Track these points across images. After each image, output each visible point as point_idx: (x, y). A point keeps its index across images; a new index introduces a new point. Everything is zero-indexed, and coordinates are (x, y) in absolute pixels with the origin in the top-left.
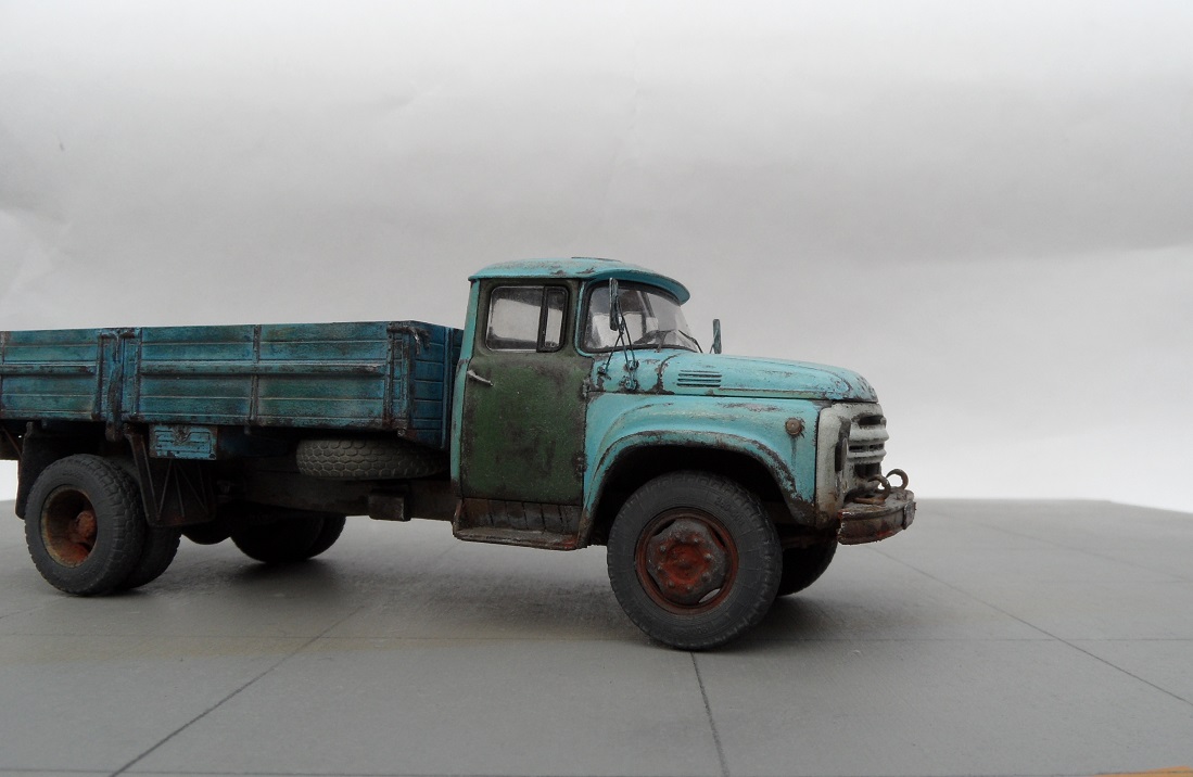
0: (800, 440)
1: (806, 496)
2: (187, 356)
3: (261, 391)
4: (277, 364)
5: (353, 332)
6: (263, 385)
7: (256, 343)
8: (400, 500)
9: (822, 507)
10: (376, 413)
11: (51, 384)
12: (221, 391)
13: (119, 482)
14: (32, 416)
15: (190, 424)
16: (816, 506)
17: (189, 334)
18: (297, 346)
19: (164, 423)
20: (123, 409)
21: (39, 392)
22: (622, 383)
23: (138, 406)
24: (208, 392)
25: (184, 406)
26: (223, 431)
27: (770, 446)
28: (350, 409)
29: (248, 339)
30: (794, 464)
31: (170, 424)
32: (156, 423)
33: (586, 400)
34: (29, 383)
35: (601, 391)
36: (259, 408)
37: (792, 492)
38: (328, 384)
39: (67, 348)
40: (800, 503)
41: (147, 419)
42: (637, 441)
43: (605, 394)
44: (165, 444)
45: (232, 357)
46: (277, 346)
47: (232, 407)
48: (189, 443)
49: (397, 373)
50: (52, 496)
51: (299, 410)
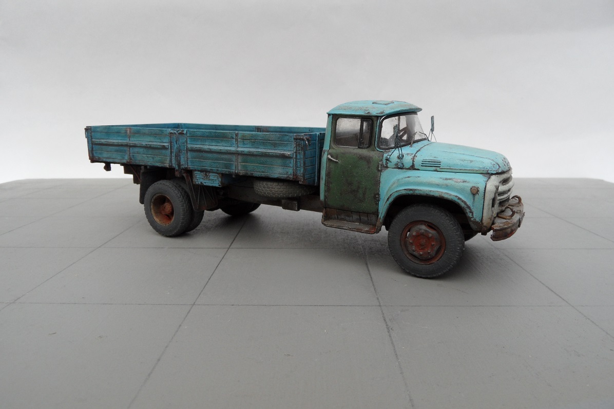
0: (477, 196)
1: (478, 220)
2: (207, 144)
3: (240, 161)
4: (246, 150)
5: (279, 138)
6: (240, 158)
7: (237, 140)
8: (296, 202)
9: (485, 224)
10: (289, 173)
11: (150, 151)
12: (222, 159)
13: (181, 193)
14: (143, 164)
15: (209, 172)
16: (482, 223)
17: (207, 134)
18: (254, 142)
19: (198, 171)
20: (181, 164)
21: (146, 154)
22: (397, 164)
23: (187, 163)
24: (217, 159)
25: (207, 165)
26: (223, 175)
27: (463, 198)
28: (278, 171)
29: (233, 138)
30: (473, 206)
31: (201, 171)
32: (195, 170)
33: (381, 171)
34: (141, 150)
35: (387, 167)
36: (238, 168)
37: (472, 218)
38: (269, 160)
39: (156, 137)
40: (475, 222)
41: (191, 168)
42: (404, 192)
43: (389, 169)
44: (199, 179)
45: (226, 145)
46: (246, 142)
47: (227, 166)
48: (209, 180)
49: (298, 157)
50: (154, 197)
51: (257, 170)
